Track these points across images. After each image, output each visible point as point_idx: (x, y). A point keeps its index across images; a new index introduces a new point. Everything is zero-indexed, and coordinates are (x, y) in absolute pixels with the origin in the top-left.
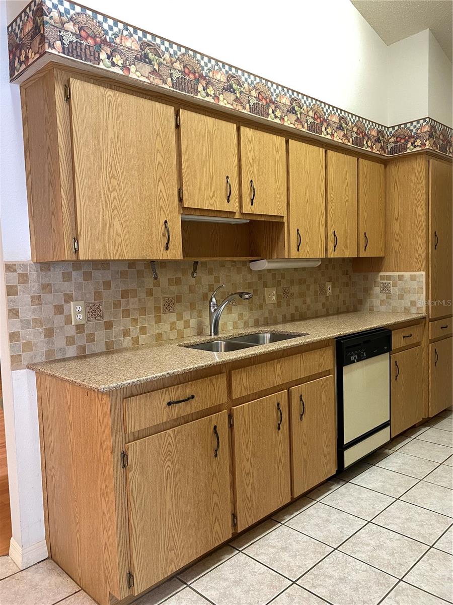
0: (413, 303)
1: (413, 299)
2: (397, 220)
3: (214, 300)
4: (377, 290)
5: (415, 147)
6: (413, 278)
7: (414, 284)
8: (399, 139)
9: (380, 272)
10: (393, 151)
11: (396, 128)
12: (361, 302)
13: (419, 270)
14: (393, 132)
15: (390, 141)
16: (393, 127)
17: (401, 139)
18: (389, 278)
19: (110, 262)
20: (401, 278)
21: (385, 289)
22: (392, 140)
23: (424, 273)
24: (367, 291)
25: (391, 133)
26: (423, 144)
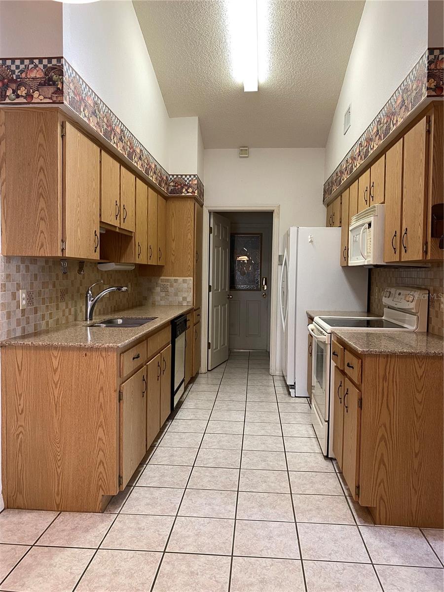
0: (185, 299)
1: (184, 296)
2: (173, 240)
3: (90, 292)
4: (158, 289)
5: (188, 192)
6: (184, 281)
7: (185, 285)
8: (177, 185)
9: (160, 276)
10: (172, 192)
11: (175, 176)
12: (145, 298)
13: (189, 276)
14: (173, 178)
15: (170, 184)
16: (173, 175)
17: (179, 185)
18: (167, 281)
19: (38, 259)
20: (176, 281)
21: (165, 289)
22: (172, 184)
23: (192, 278)
24: (150, 290)
25: (171, 179)
26: (193, 192)
